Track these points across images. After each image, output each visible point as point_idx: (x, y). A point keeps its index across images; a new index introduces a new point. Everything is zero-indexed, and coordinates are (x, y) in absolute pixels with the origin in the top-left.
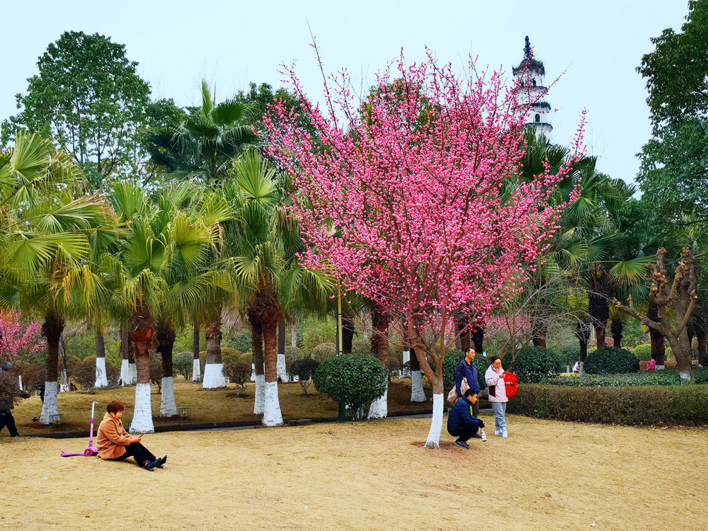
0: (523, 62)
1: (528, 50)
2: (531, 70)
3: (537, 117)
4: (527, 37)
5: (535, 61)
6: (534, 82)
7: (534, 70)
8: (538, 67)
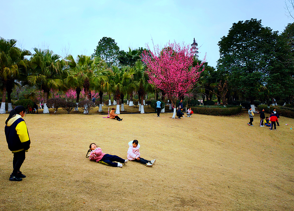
0: (193, 43)
3: (196, 54)
5: (196, 43)
6: (195, 47)
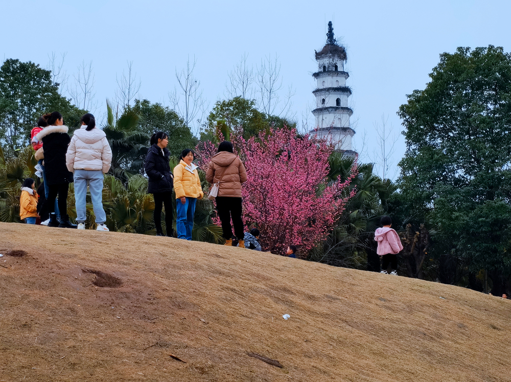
0: (325, 47)
1: (330, 35)
2: (333, 55)
4: (330, 22)
5: (337, 46)
6: (336, 67)
7: (336, 55)
8: (341, 53)
